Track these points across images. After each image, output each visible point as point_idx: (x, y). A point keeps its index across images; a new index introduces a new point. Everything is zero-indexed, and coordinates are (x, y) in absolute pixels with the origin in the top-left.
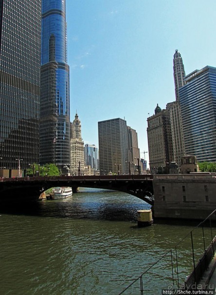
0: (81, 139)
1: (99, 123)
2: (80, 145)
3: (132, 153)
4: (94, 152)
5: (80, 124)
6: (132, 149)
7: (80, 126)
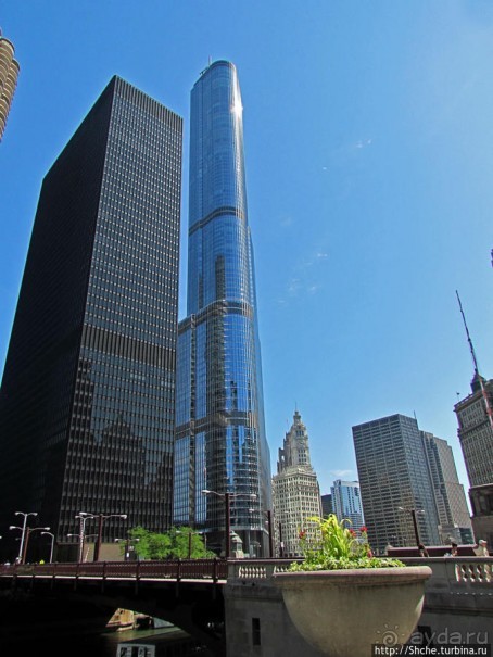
0: (309, 468)
1: (354, 429)
2: (307, 482)
3: (445, 497)
4: (356, 498)
5: (306, 433)
6: (443, 486)
7: (306, 438)
